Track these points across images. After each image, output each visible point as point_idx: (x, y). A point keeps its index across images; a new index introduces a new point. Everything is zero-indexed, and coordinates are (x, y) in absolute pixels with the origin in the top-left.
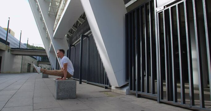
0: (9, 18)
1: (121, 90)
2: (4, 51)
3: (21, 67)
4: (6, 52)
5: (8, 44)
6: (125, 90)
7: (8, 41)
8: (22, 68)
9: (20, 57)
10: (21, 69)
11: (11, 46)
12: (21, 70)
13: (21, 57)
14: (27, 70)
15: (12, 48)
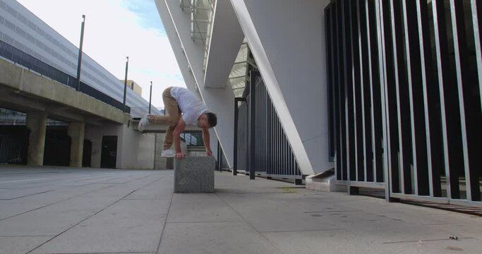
0: (128, 58)
1: (321, 181)
2: (121, 124)
3: (155, 157)
4: (125, 126)
5: (127, 110)
6: (328, 182)
7: (127, 104)
8: (157, 159)
9: (152, 136)
10: (155, 161)
11: (133, 115)
12: (155, 165)
13: (154, 137)
14: (165, 164)
15: (135, 119)
